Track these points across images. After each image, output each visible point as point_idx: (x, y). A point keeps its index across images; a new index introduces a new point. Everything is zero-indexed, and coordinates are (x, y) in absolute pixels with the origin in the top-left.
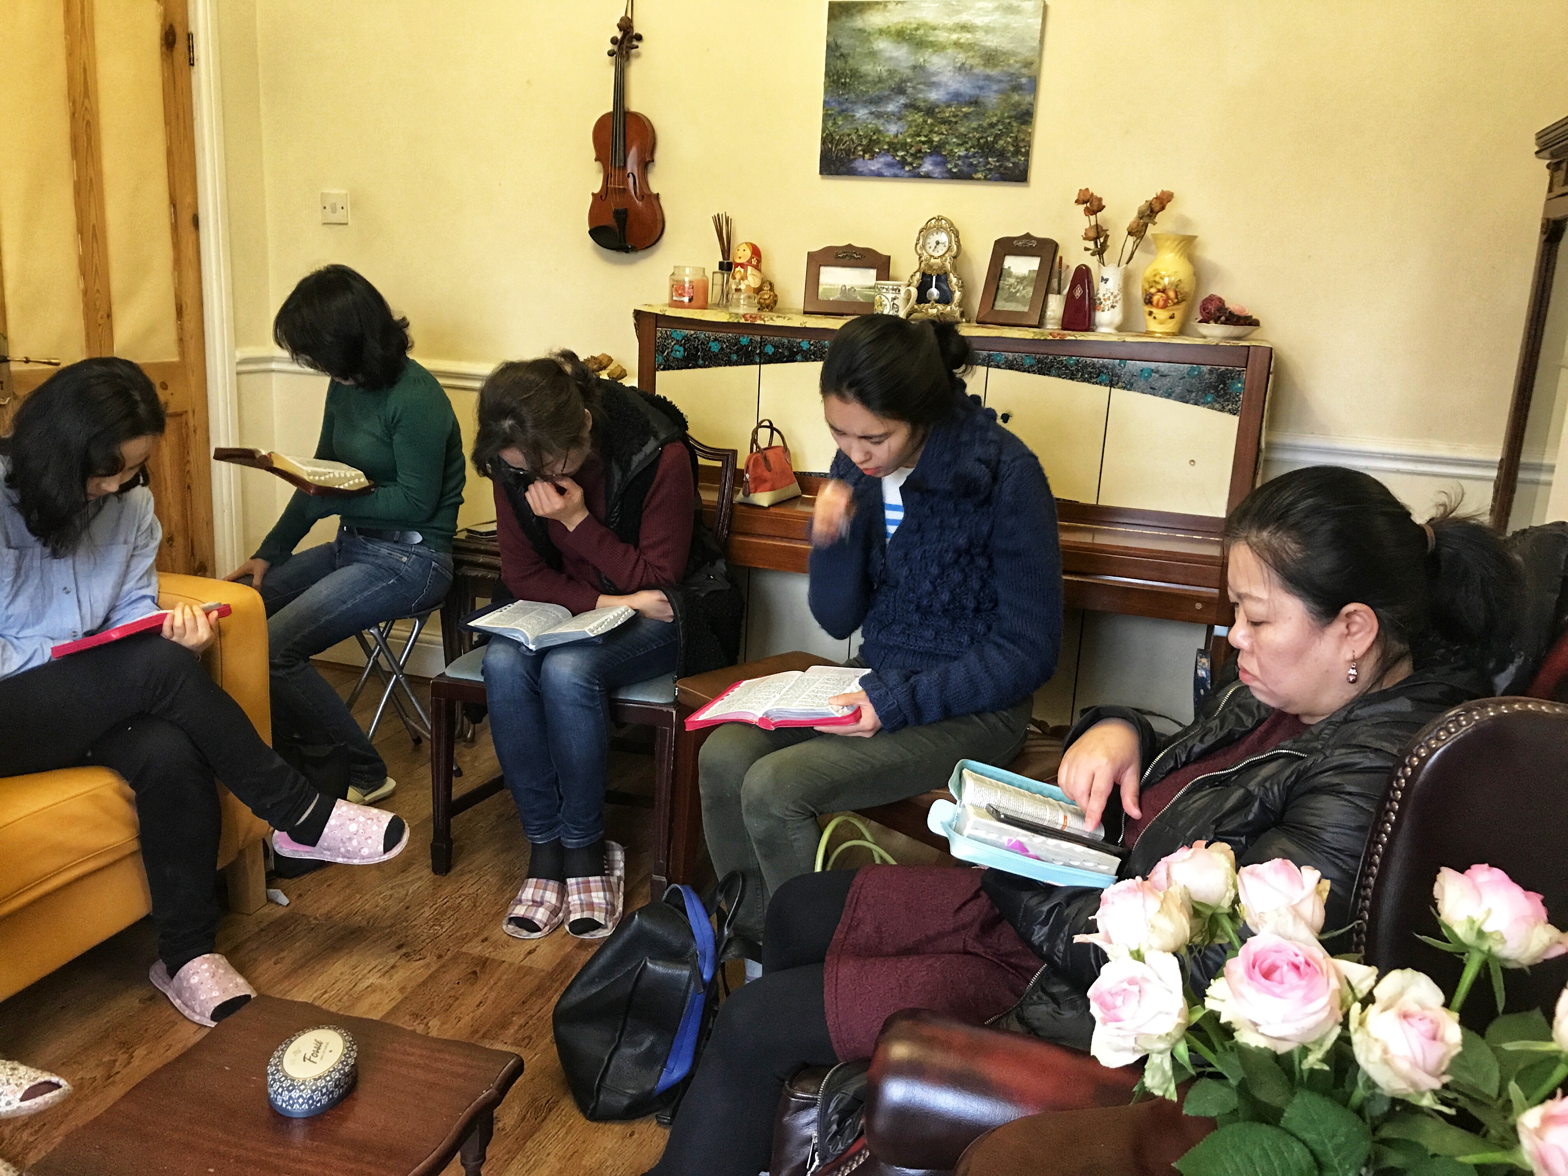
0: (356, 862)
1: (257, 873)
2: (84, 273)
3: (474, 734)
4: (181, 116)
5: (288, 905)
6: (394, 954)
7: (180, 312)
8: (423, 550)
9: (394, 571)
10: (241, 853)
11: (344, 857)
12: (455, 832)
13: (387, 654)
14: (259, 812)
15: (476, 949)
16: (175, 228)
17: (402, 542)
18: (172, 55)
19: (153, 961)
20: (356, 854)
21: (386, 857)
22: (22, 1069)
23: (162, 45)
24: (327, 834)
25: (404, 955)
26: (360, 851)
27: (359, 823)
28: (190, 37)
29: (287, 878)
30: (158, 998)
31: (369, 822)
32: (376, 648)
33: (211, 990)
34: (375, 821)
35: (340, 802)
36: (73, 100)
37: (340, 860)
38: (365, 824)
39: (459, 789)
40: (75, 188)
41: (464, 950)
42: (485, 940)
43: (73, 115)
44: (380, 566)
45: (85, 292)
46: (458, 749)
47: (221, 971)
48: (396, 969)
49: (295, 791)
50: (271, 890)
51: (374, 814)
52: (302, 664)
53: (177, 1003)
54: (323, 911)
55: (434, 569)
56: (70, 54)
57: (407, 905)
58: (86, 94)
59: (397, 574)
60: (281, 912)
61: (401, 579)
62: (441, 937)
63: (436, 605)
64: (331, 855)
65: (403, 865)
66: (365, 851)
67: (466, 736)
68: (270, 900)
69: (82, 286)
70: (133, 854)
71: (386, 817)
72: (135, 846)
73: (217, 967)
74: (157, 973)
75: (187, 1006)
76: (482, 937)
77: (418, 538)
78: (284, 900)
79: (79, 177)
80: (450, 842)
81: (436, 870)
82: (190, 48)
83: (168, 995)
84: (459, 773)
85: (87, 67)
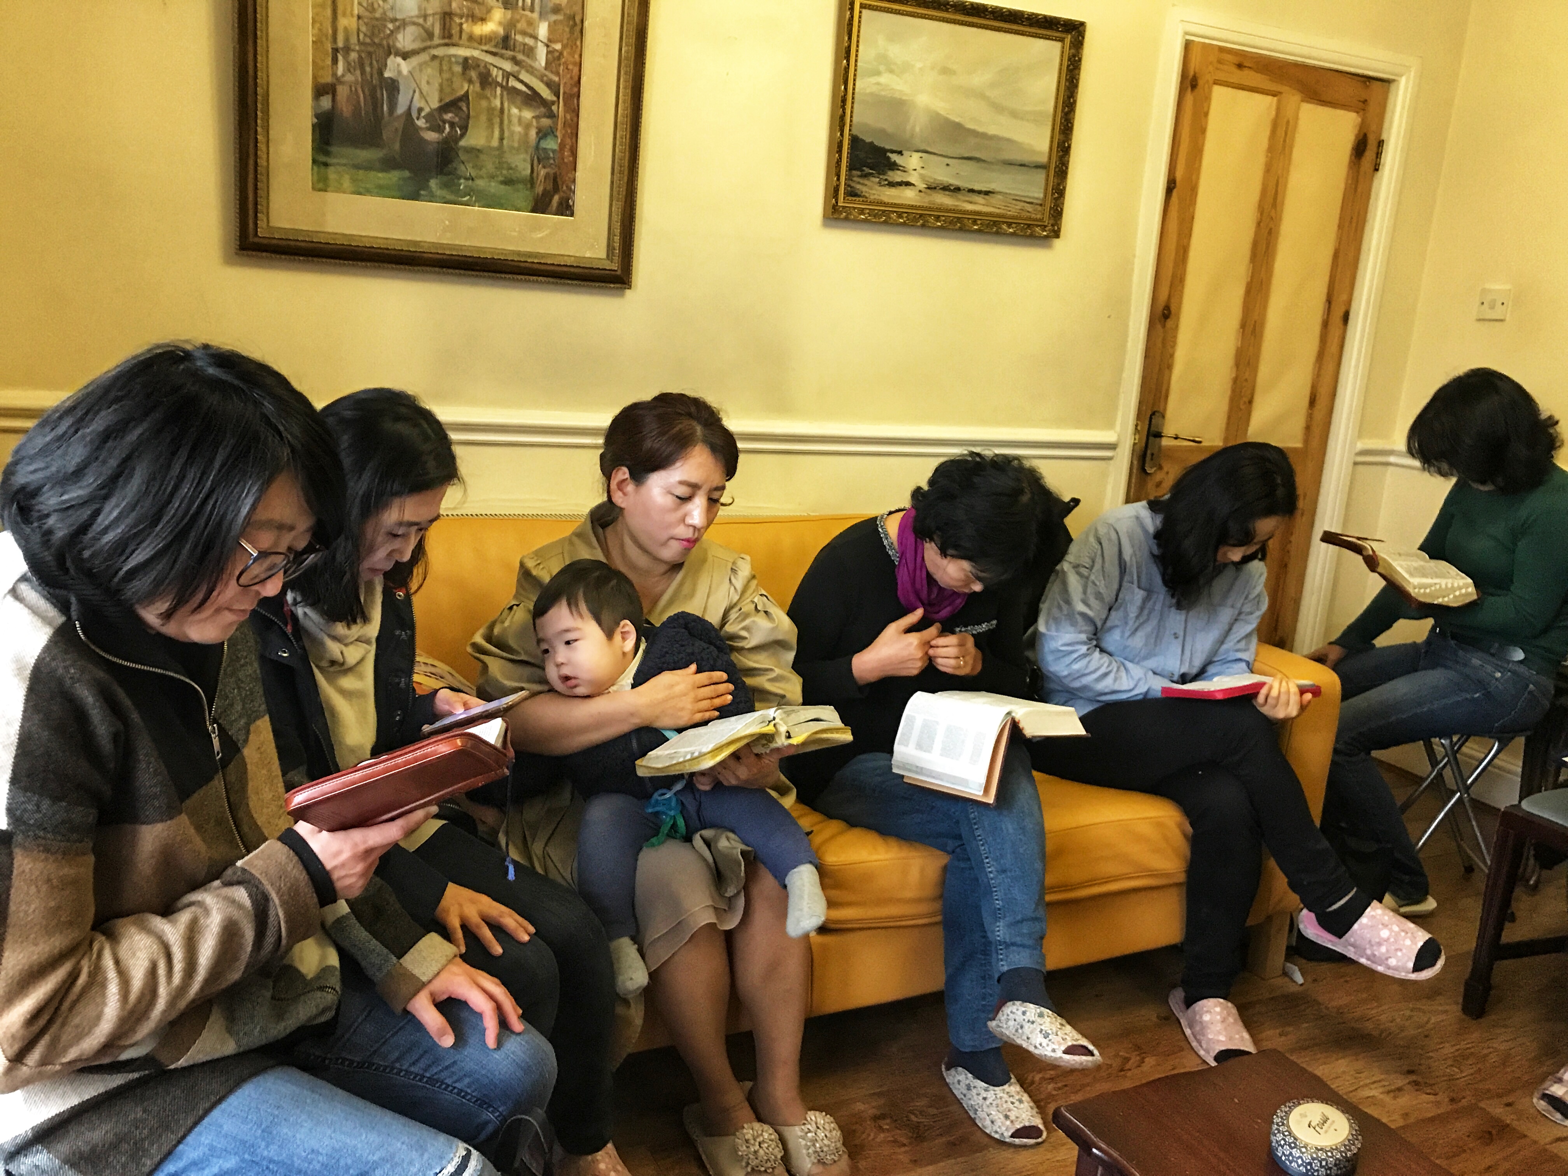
0: (1380, 969)
1: (1280, 943)
2: (1237, 364)
3: (1537, 882)
4: (1355, 220)
5: (1302, 985)
6: (1403, 1077)
7: (1312, 402)
8: (1522, 669)
9: (1481, 684)
10: (1269, 918)
11: (1368, 959)
12: (1496, 978)
13: (1455, 768)
14: (1294, 886)
15: (1497, 1110)
16: (1325, 324)
17: (1500, 656)
18: (1359, 164)
19: (1174, 986)
20: (1383, 961)
21: (1414, 976)
22: (1068, 1028)
23: (1351, 156)
24: (1356, 931)
25: (1414, 1081)
26: (1387, 959)
27: (1391, 930)
28: (1381, 143)
29: (1305, 958)
30: (1171, 1020)
31: (1403, 934)
32: (1443, 758)
33: (1219, 1033)
34: (1409, 935)
35: (1375, 903)
36: (1261, 209)
37: (1363, 961)
38: (1397, 934)
39: (1512, 934)
40: (1247, 287)
41: (1482, 1105)
42: (1509, 1105)
43: (1259, 224)
44: (1468, 676)
45: (1235, 380)
46: (1518, 891)
47: (1231, 1020)
48: (1401, 1093)
49: (1334, 876)
50: (1288, 965)
51: (1410, 928)
52: (1362, 755)
53: (1188, 1032)
54: (1334, 1004)
55: (1530, 693)
56: (1268, 169)
57: (1426, 1033)
58: (1274, 205)
59: (1485, 689)
60: (1293, 989)
61: (1488, 695)
62: (1458, 1081)
63: (1522, 731)
64: (1355, 953)
65: (1431, 990)
66: (1393, 962)
67: (1528, 881)
68: (1285, 974)
69: (1234, 375)
70: (1177, 885)
71: (1422, 937)
72: (1181, 878)
73: (1229, 1015)
74: (1176, 998)
75: (1195, 1037)
76: (1506, 1100)
77: (1519, 655)
78: (1299, 979)
79: (1252, 277)
80: (1488, 988)
81: (1466, 1009)
82: (1379, 155)
83: (1181, 1021)
84: (1513, 919)
85: (1280, 180)
